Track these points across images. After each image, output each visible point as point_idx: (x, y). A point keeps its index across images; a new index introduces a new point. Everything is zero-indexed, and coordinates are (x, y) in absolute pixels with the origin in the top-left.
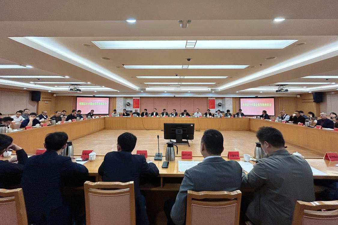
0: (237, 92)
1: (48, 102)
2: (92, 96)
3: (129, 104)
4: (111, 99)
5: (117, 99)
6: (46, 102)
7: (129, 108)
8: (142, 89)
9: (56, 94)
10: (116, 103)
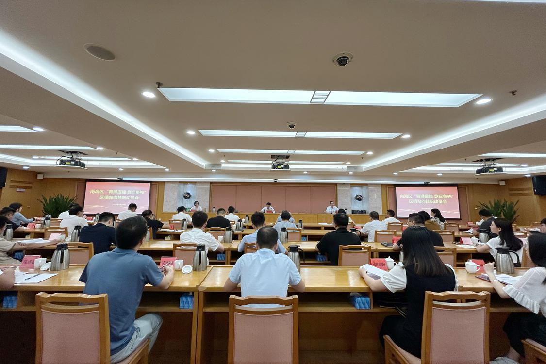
0: (396, 174)
1: (23, 190)
2: (117, 179)
3: (188, 196)
4: (154, 186)
5: (166, 185)
6: (18, 190)
7: (188, 203)
8: (213, 165)
9: (43, 175)
10: (165, 193)
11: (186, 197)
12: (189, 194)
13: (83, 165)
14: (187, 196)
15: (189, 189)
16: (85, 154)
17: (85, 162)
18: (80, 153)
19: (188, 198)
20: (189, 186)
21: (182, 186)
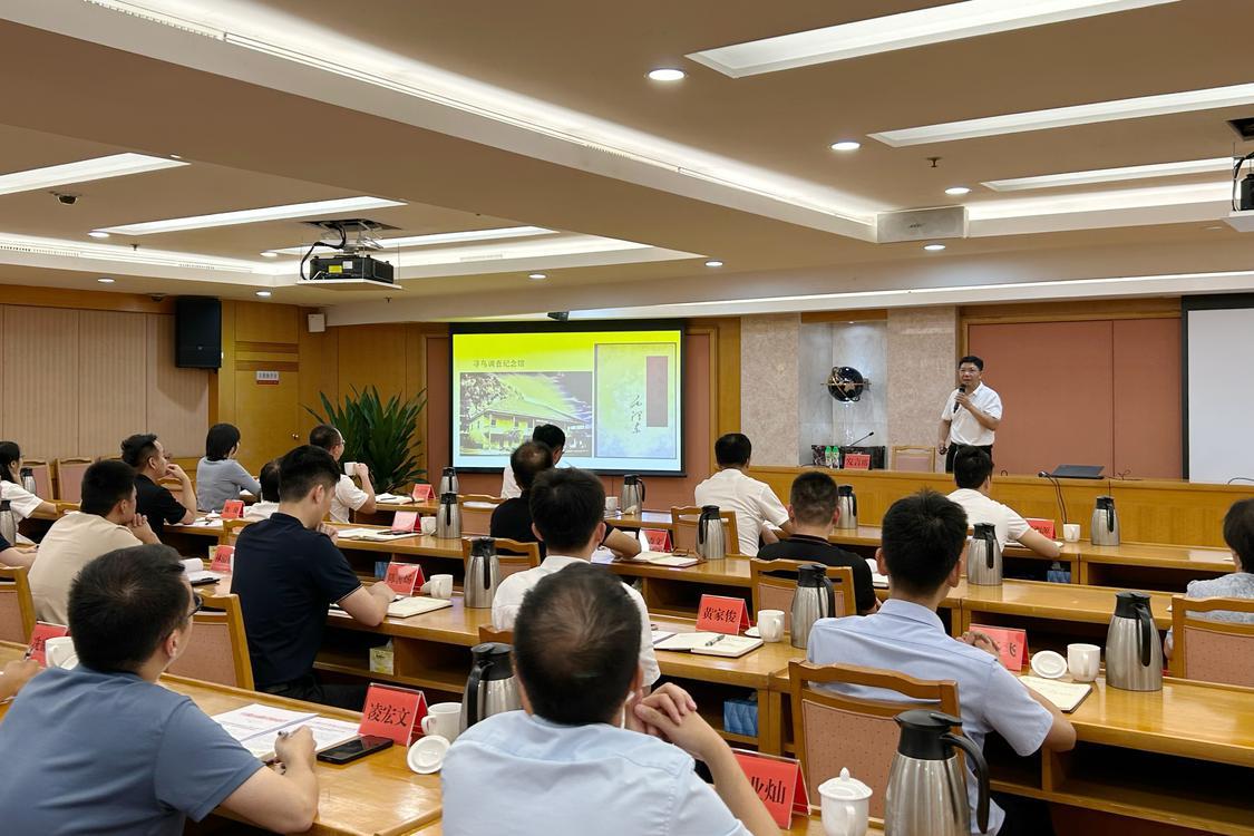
1: (274, 375)
2: (544, 316)
3: (850, 386)
4: (697, 342)
5: (750, 340)
6: (260, 375)
7: (856, 419)
8: (916, 219)
9: (321, 317)
10: (743, 372)
11: (838, 393)
12: (851, 374)
13: (385, 272)
14: (848, 386)
15: (859, 351)
16: (386, 227)
17: (393, 260)
18: (368, 223)
19: (851, 395)
20: (857, 334)
21: (819, 336)
